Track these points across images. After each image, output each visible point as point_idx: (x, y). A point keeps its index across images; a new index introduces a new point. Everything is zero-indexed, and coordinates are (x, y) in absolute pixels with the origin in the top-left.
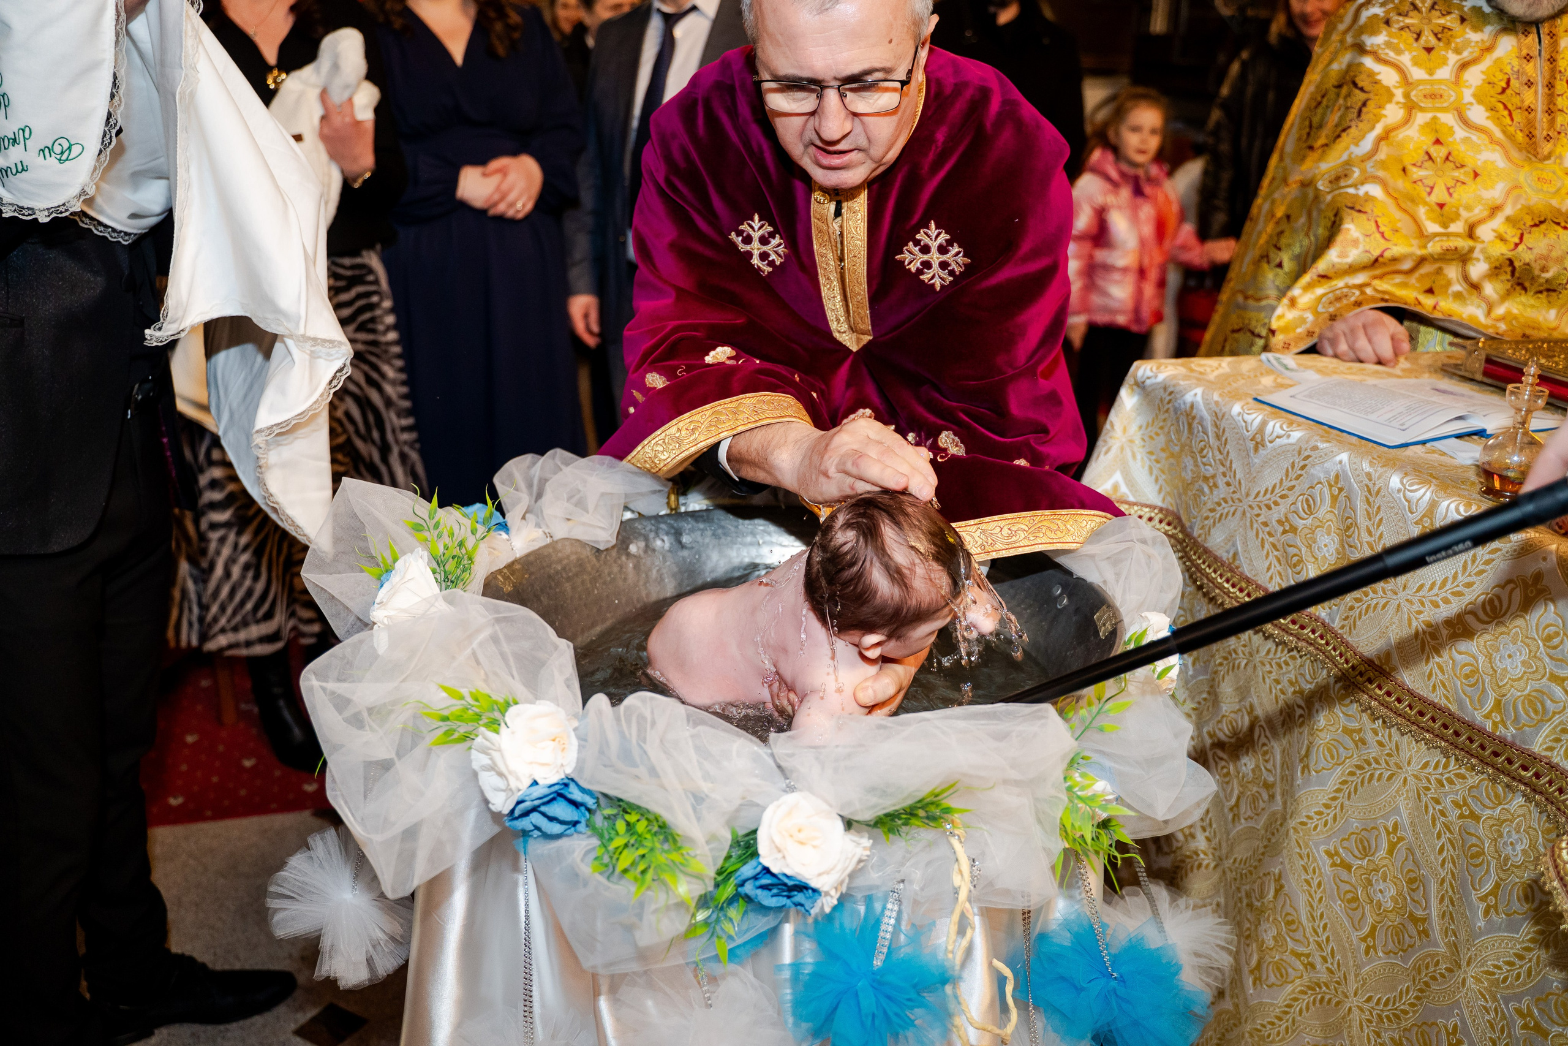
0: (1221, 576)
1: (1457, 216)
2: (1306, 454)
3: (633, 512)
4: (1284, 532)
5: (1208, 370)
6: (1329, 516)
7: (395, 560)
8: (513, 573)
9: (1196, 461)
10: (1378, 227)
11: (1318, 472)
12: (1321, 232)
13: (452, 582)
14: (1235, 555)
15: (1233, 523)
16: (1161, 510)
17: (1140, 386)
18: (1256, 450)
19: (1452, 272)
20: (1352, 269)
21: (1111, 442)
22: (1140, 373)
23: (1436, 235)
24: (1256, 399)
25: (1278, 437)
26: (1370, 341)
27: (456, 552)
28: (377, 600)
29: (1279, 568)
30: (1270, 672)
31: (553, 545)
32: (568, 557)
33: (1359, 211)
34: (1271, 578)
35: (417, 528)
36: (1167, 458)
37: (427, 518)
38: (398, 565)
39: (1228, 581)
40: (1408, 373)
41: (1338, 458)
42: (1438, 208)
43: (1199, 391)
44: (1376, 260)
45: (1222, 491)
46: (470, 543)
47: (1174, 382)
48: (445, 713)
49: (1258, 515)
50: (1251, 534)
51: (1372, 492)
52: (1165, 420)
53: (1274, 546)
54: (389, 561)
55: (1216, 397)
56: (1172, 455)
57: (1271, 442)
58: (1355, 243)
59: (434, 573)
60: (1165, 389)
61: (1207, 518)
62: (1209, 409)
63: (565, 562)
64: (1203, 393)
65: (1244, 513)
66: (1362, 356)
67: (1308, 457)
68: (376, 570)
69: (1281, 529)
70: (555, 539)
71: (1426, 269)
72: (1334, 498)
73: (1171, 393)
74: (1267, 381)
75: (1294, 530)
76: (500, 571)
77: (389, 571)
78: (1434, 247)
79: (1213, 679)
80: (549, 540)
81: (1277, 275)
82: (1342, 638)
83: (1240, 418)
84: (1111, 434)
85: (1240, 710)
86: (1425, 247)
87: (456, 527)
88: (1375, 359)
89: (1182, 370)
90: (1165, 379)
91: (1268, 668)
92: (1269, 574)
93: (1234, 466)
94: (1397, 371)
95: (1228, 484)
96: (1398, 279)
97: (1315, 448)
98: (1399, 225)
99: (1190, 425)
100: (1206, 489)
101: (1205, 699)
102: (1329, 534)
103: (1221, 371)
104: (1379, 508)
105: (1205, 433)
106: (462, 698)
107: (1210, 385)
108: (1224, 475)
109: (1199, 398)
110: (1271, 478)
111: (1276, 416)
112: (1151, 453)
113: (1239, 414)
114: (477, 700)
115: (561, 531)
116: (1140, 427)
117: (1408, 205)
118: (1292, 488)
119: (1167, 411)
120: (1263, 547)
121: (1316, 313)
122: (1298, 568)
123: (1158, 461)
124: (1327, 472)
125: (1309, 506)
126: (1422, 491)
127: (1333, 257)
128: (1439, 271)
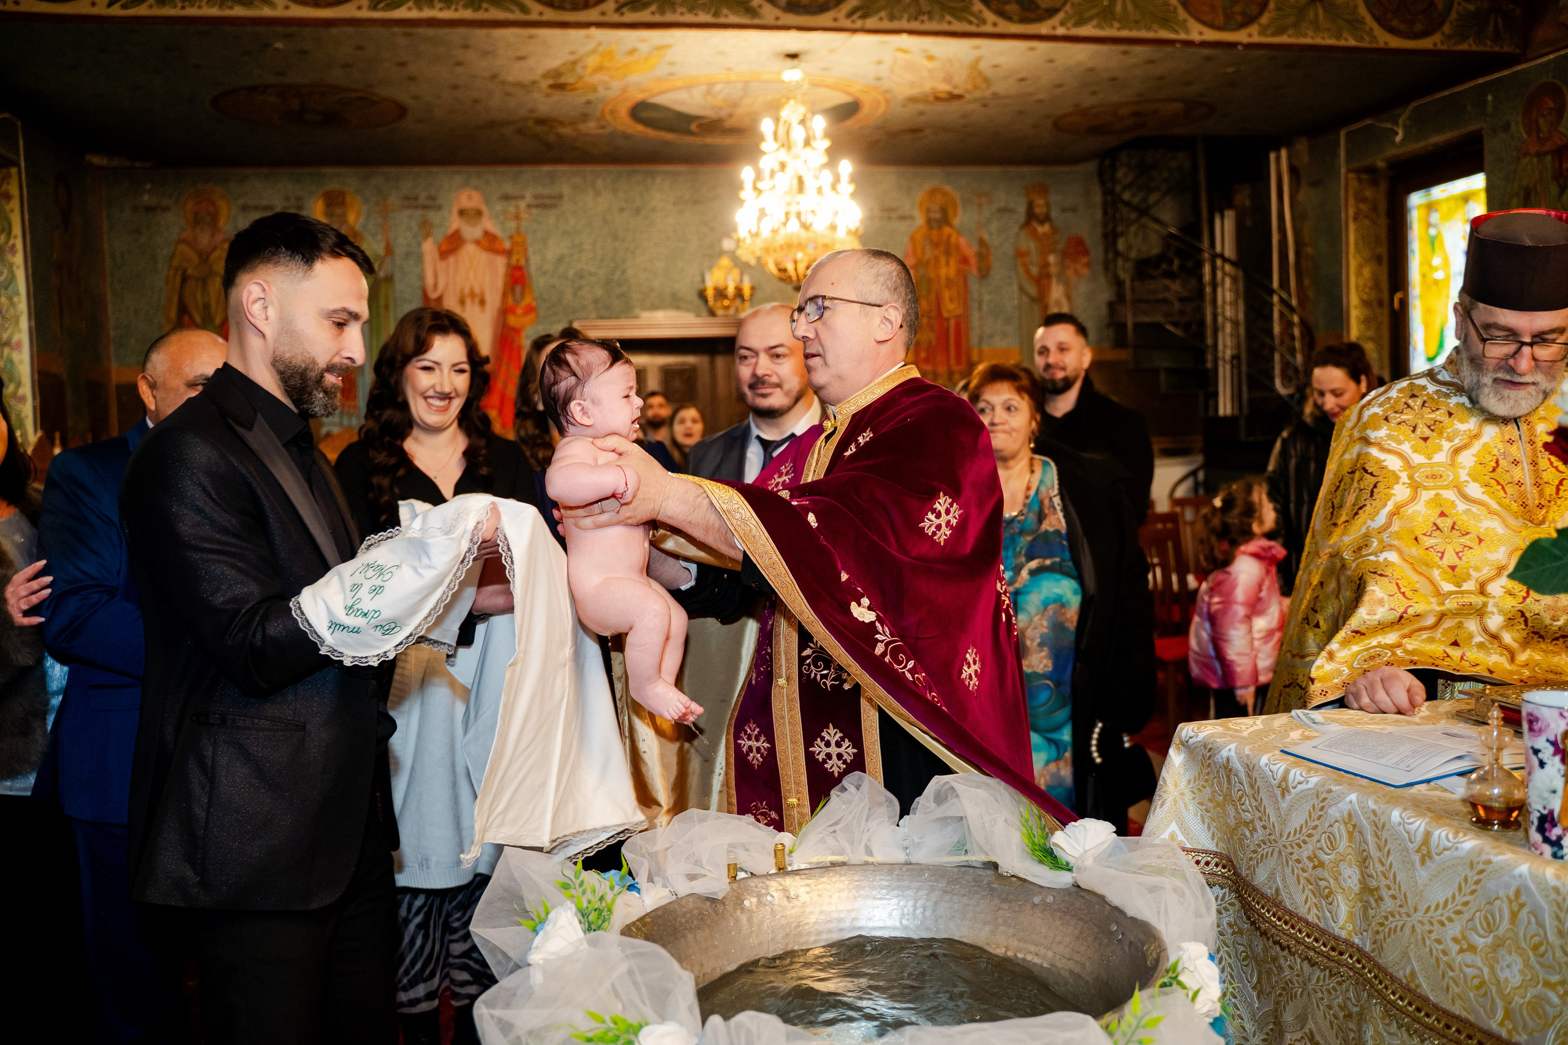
0: (1268, 911)
1: (1468, 577)
2: (1323, 796)
3: (746, 872)
4: (1314, 867)
5: (1244, 727)
6: (1349, 851)
7: (547, 914)
8: (644, 926)
9: (1236, 809)
10: (1399, 588)
11: (1334, 812)
13: (594, 929)
14: (1277, 890)
15: (1272, 862)
16: (1216, 854)
17: (1184, 744)
18: (1283, 795)
19: (1472, 625)
21: (1165, 796)
22: (1184, 734)
23: (1451, 593)
24: (1282, 751)
25: (1299, 783)
26: (1387, 693)
27: (598, 905)
28: (534, 946)
29: (1314, 900)
30: (1322, 999)
31: (679, 901)
32: (691, 911)
33: (1381, 575)
34: (1309, 910)
35: (566, 887)
36: (1214, 808)
37: (573, 877)
38: (552, 916)
39: (1274, 915)
40: (1427, 719)
41: (1348, 799)
42: (1449, 570)
43: (1233, 746)
44: (1401, 617)
45: (1260, 834)
46: (609, 897)
47: (1212, 740)
48: (591, 1035)
49: (1291, 854)
50: (1288, 871)
51: (1380, 826)
52: (1208, 774)
53: (1308, 881)
54: (543, 915)
55: (1247, 751)
56: (1218, 804)
57: (1294, 788)
58: (1381, 602)
59: (580, 922)
60: (1205, 746)
61: (1251, 859)
62: (1241, 762)
63: (688, 915)
64: (1237, 748)
65: (1280, 852)
66: (1383, 707)
67: (1324, 799)
68: (531, 923)
69: (1311, 865)
70: (680, 896)
71: (1448, 624)
72: (1351, 834)
73: (1210, 750)
74: (1295, 735)
75: (1321, 864)
76: (634, 924)
77: (543, 922)
78: (1451, 604)
79: (1276, 1010)
80: (674, 897)
81: (1315, 634)
82: (1374, 960)
83: (1268, 768)
84: (1164, 789)
85: (1302, 1038)
86: (1443, 604)
87: (597, 886)
88: (1394, 709)
89: (1220, 729)
90: (1204, 739)
91: (1320, 995)
92: (1307, 906)
93: (1267, 811)
94: (1416, 719)
95: (1264, 827)
96: (1425, 635)
97: (1330, 791)
98: (1417, 586)
99: (1228, 777)
100: (1248, 834)
101: (1272, 1030)
102: (1351, 867)
103: (1255, 728)
104: (1386, 841)
105: (1241, 783)
106: (604, 1022)
107: (1243, 741)
108: (1260, 819)
109: (1233, 753)
110: (1297, 820)
111: (1296, 765)
112: (1201, 804)
113: (1267, 764)
114: (616, 1024)
115: (684, 888)
116: (1189, 781)
117: (1423, 570)
118: (1315, 828)
119: (1209, 766)
120: (1299, 882)
122: (1330, 899)
123: (1208, 811)
124: (1341, 812)
125: (1331, 843)
126: (1418, 823)
127: (1363, 615)
128: (1460, 625)
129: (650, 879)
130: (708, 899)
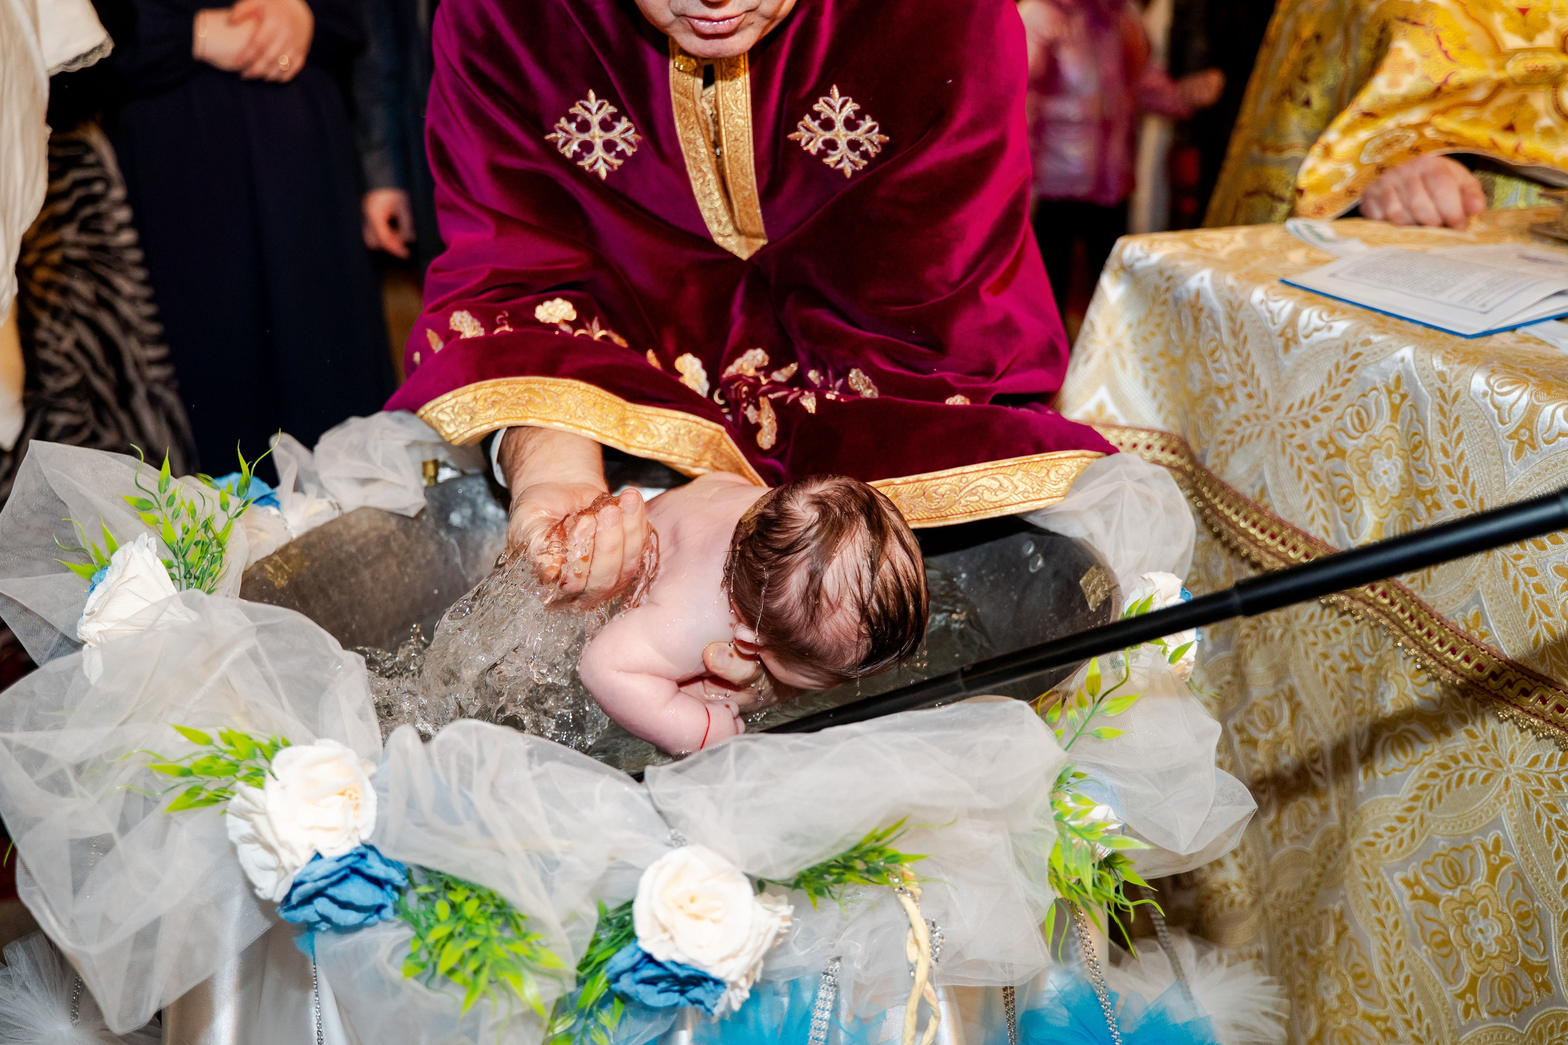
0: (1245, 519)
1: (1545, 24)
2: (1355, 350)
4: (1329, 456)
5: (1217, 245)
6: (1389, 433)
7: (112, 552)
8: (287, 560)
9: (1205, 367)
10: (1440, 43)
11: (1371, 374)
12: (1363, 54)
13: (196, 578)
14: (1263, 491)
15: (1258, 448)
16: (1162, 434)
17: (1128, 271)
18: (1287, 348)
19: (1540, 101)
20: (1407, 103)
21: (1091, 347)
22: (1126, 254)
23: (1517, 51)
24: (1283, 282)
25: (1317, 330)
26: (1432, 195)
27: (201, 536)
28: (87, 610)
29: (1322, 505)
30: (1315, 644)
31: (344, 519)
32: (365, 534)
33: (1415, 23)
34: (1313, 519)
35: (143, 506)
36: (1167, 365)
37: (155, 490)
38: (117, 558)
39: (1254, 525)
40: (1485, 237)
41: (1399, 355)
42: (1519, 15)
43: (1206, 274)
44: (1438, 90)
45: (1243, 406)
46: (218, 526)
47: (1173, 263)
48: (186, 764)
49: (1292, 436)
50: (1284, 462)
51: (1447, 399)
52: (1162, 315)
53: (1315, 476)
54: (105, 556)
55: (1230, 280)
56: (1174, 361)
57: (1307, 337)
58: (1410, 66)
59: (169, 566)
60: (1161, 272)
61: (1223, 443)
62: (1220, 297)
63: (361, 541)
64: (1213, 277)
65: (1273, 434)
66: (1422, 216)
67: (1358, 355)
68: (88, 568)
69: (1323, 453)
70: (346, 510)
71: (1505, 98)
72: (1395, 409)
73: (1169, 278)
74: (1296, 256)
75: (1341, 453)
76: (269, 559)
77: (104, 566)
78: (1515, 68)
79: (1238, 656)
80: (336, 514)
81: (1303, 117)
82: (1412, 595)
83: (1263, 307)
84: (1092, 338)
85: (1276, 696)
86: (1502, 67)
87: (198, 503)
88: (1437, 220)
89: (1181, 247)
90: (1160, 261)
91: (1311, 638)
92: (1310, 514)
93: (1257, 372)
94: (1469, 235)
95: (1250, 396)
96: (1468, 114)
97: (1367, 343)
98: (1468, 40)
99: (1196, 320)
100: (1221, 404)
101: (1229, 683)
102: (1389, 456)
103: (1233, 246)
104: (1457, 419)
105: (1217, 328)
106: (210, 742)
107: (1221, 266)
108: (1244, 384)
109: (1207, 284)
110: (1307, 385)
111: (1312, 303)
112: (1145, 360)
113: (1262, 301)
114: (231, 744)
115: (352, 498)
116: (1130, 326)
117: (1480, 13)
118: (1336, 398)
119: (1165, 303)
120: (1300, 476)
121: (1358, 165)
122: (1349, 504)
123: (1155, 370)
124: (1384, 374)
125: (1361, 421)
126: (1517, 393)
127: (1380, 87)
128: (1522, 101)
129: (298, 488)
130: (392, 514)
